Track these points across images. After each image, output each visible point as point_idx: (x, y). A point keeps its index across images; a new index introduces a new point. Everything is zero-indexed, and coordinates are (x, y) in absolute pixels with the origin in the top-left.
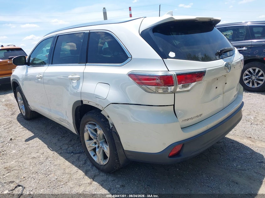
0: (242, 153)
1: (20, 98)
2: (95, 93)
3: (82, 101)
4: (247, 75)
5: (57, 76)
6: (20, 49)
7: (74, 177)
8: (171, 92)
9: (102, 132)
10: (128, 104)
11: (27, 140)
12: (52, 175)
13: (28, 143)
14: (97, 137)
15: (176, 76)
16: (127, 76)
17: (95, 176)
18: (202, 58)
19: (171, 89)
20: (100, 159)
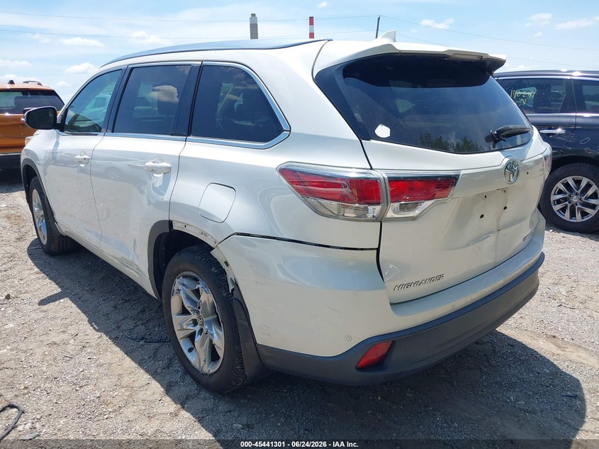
0: (532, 372)
1: (38, 204)
2: (201, 207)
3: (170, 223)
4: (560, 192)
5: (130, 160)
6: (51, 93)
7: (141, 395)
8: (375, 219)
9: (212, 299)
10: (275, 238)
11: (43, 302)
12: (90, 387)
13: (44, 308)
14: (199, 308)
15: (387, 181)
16: (277, 174)
17: (188, 398)
18: (458, 145)
19: (374, 210)
20: (202, 358)
